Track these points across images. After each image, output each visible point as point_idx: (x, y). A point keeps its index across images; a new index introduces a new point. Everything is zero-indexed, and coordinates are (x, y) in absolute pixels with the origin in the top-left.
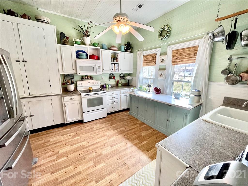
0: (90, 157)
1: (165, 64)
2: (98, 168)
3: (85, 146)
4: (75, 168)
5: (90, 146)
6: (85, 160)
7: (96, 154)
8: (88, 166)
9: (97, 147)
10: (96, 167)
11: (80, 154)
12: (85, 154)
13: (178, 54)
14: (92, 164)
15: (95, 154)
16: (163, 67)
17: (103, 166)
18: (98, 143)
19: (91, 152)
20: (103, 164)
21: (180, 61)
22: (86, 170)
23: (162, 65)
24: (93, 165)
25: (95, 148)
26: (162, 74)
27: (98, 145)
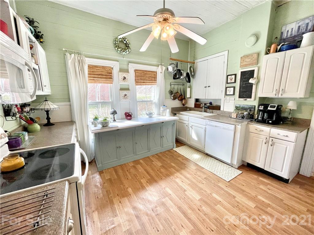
0: (210, 213)
1: (128, 83)
2: (221, 199)
3: (193, 228)
4: (237, 227)
5: (189, 219)
6: (218, 217)
7: (202, 206)
8: (225, 210)
9: (190, 208)
10: (222, 201)
11: (213, 231)
12: (209, 221)
13: (142, 75)
14: (220, 207)
15: (203, 208)
16: (127, 87)
17: (217, 195)
18: (180, 208)
19: (201, 214)
20: (214, 195)
21: (144, 82)
22: (230, 211)
23: (124, 84)
24: (220, 205)
25: (193, 210)
26: (126, 95)
27: (185, 207)
